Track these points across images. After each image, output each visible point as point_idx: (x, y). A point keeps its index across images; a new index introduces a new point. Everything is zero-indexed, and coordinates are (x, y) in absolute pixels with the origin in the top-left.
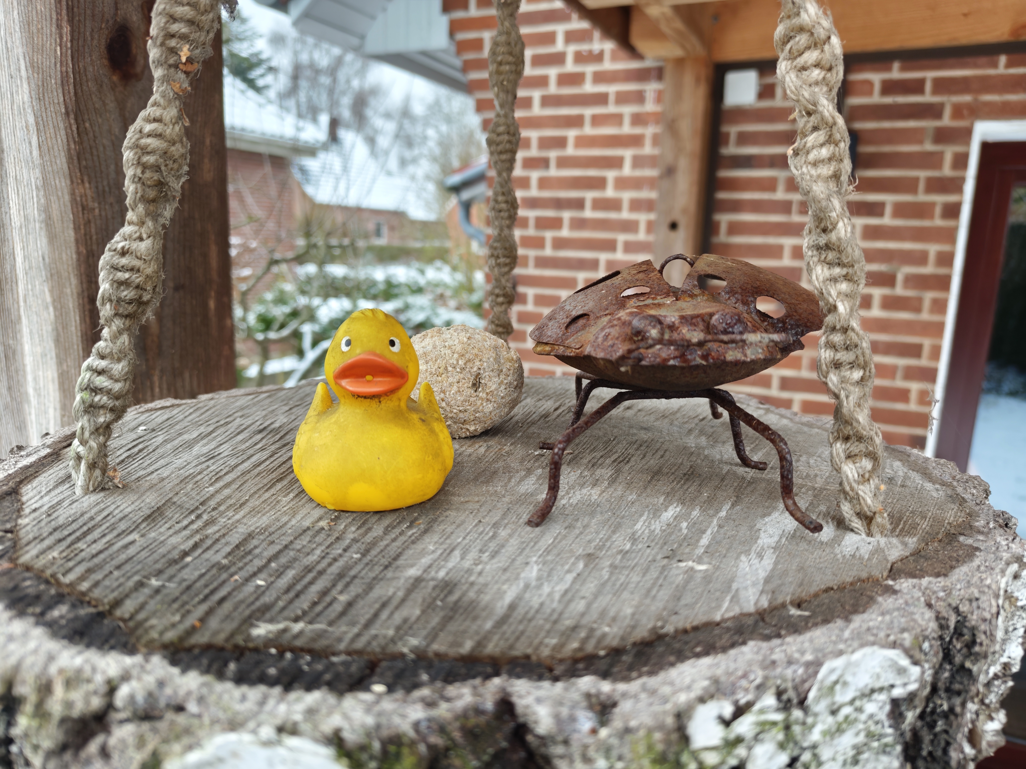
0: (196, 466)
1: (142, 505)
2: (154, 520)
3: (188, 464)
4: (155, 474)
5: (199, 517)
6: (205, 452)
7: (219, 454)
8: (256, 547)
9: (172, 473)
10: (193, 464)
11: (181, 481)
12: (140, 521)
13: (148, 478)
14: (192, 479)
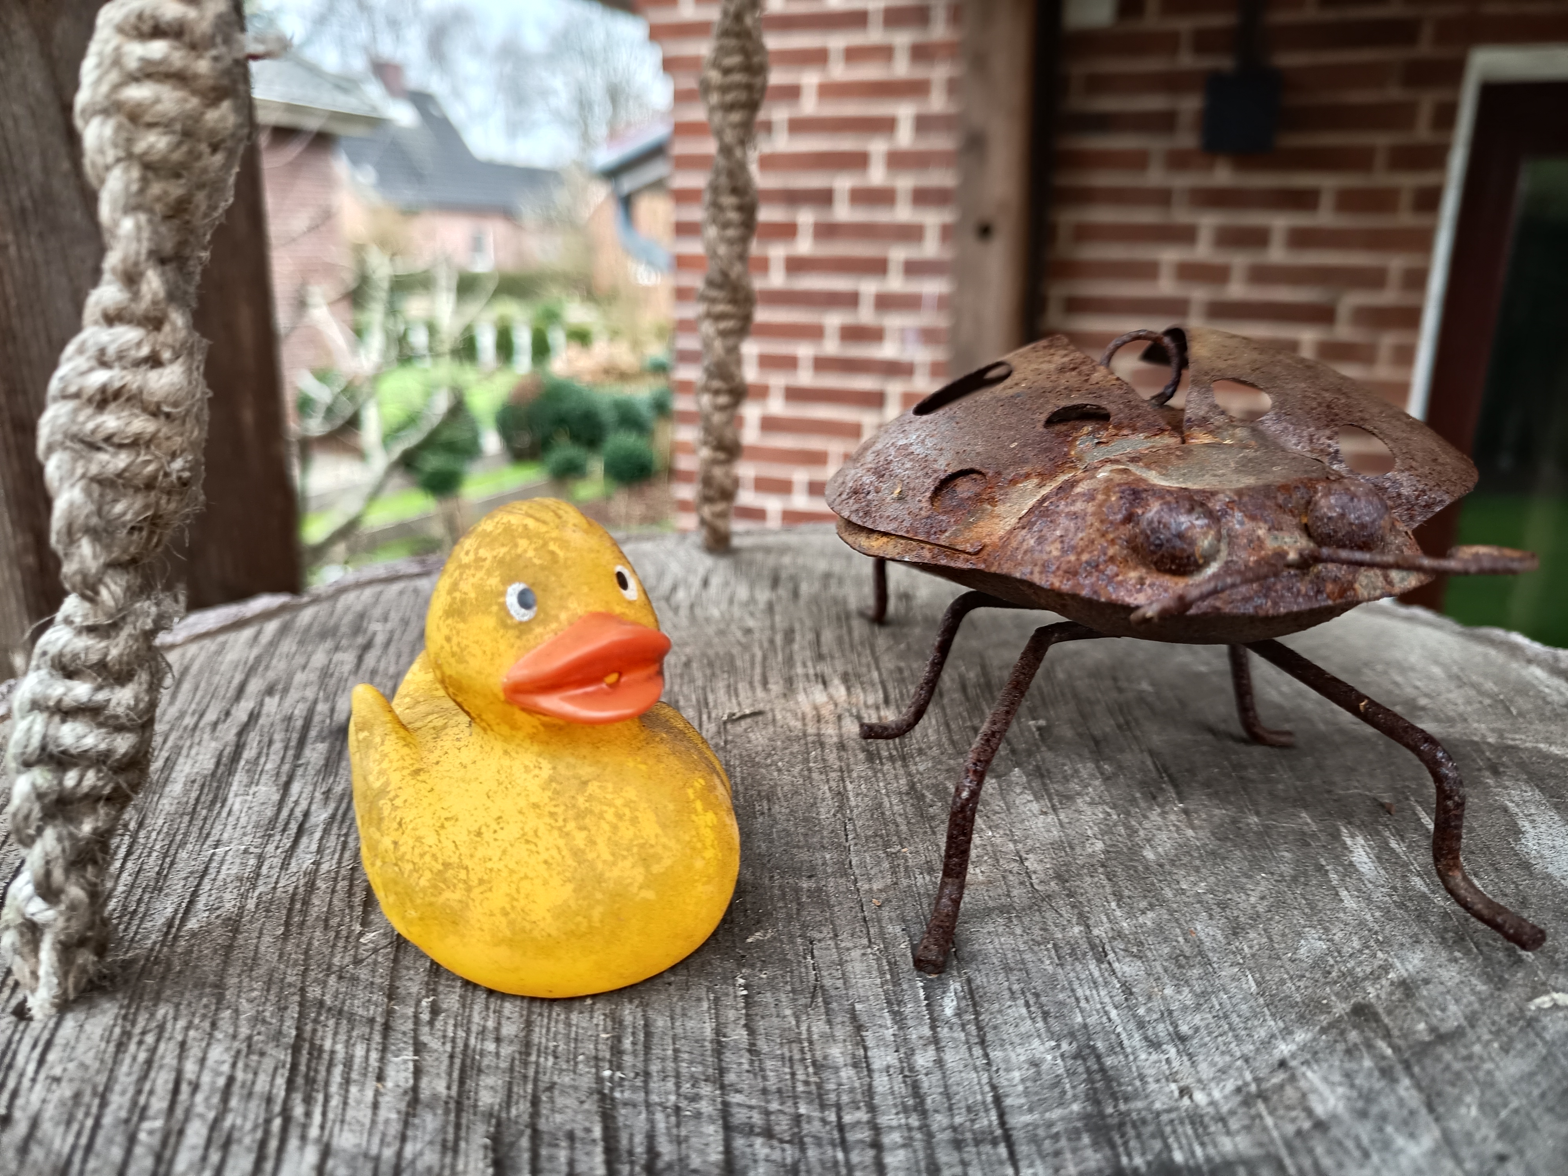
0: (285, 866)
1: (244, 1031)
2: (310, 1081)
3: (261, 858)
4: (200, 904)
5: (419, 1048)
6: (269, 812)
7: (306, 814)
8: (651, 1137)
9: (244, 896)
10: (274, 861)
11: (287, 924)
12: (280, 1092)
13: (192, 924)
14: (304, 912)
